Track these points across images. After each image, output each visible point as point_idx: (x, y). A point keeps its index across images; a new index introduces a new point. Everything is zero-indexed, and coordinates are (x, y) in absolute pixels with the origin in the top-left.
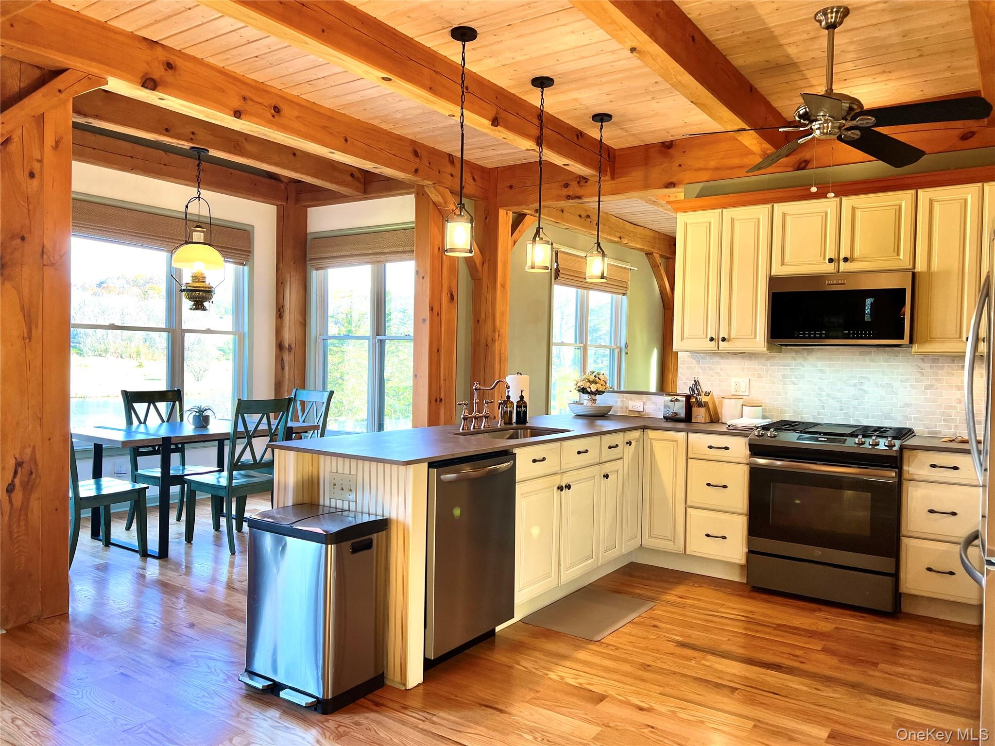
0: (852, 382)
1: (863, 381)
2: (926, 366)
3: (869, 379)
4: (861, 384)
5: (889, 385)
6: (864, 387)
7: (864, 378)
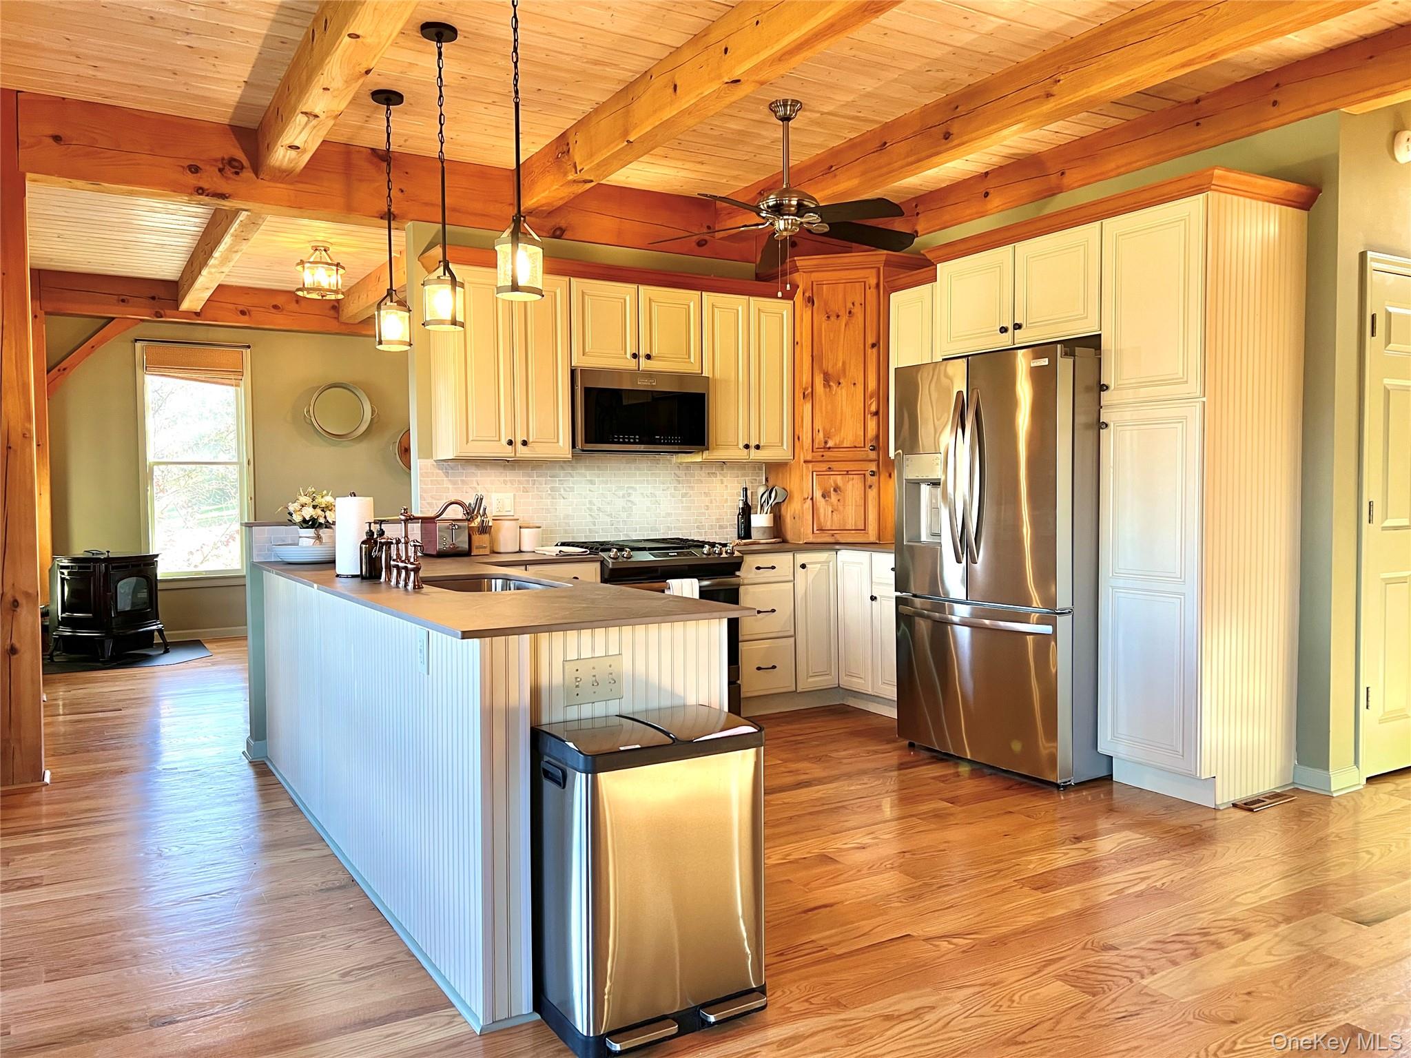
0: (621, 493)
1: (630, 491)
2: (681, 472)
3: (635, 489)
4: (629, 495)
5: (653, 495)
6: (632, 498)
7: (632, 488)
